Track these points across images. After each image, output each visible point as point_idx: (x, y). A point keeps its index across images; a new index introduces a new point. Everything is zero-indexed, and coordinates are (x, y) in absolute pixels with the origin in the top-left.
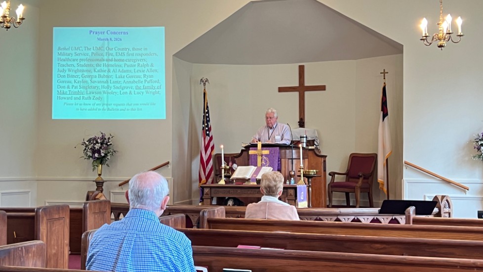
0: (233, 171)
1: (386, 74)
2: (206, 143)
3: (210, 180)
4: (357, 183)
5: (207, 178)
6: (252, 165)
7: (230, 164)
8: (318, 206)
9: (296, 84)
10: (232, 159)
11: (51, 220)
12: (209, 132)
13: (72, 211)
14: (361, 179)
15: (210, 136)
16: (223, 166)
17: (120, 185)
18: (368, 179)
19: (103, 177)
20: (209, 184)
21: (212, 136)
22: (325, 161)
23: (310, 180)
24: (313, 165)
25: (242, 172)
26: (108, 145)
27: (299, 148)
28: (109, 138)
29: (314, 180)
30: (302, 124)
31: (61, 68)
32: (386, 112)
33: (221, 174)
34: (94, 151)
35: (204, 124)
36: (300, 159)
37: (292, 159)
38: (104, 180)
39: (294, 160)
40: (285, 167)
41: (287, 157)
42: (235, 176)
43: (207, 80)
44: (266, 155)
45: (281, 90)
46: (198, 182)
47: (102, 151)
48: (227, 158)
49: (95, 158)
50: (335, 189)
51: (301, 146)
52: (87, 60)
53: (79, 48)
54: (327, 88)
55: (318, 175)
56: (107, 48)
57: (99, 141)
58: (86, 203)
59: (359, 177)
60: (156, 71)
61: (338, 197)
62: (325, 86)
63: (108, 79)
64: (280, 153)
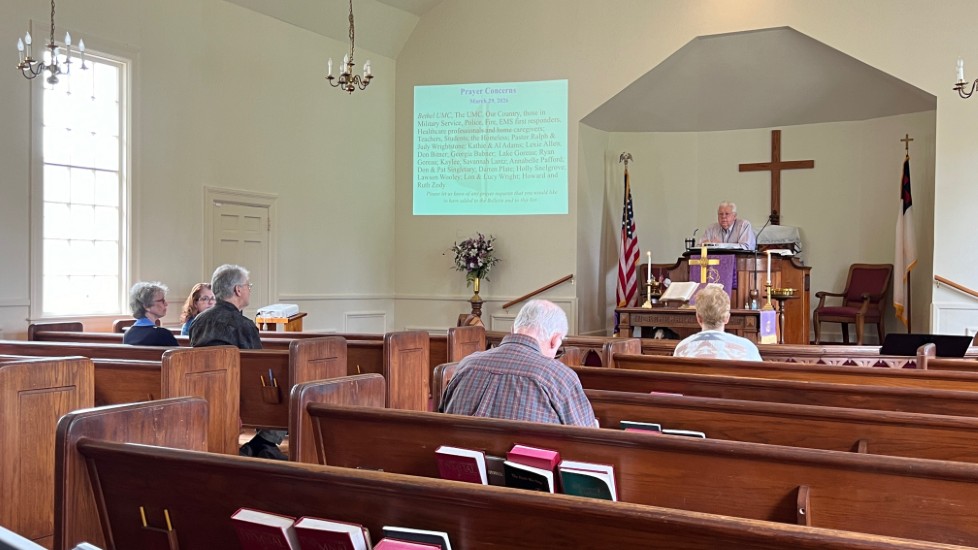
0: (664, 289)
1: (910, 143)
2: (628, 248)
3: (632, 302)
4: (860, 308)
5: (628, 299)
6: (693, 280)
7: (661, 278)
8: (796, 342)
9: (768, 159)
10: (663, 271)
11: (404, 351)
12: (632, 232)
13: (432, 340)
14: (866, 303)
15: (634, 237)
16: (649, 281)
17: (505, 307)
18: (877, 302)
19: (483, 296)
20: (631, 307)
21: (636, 238)
22: (807, 276)
23: (783, 304)
24: (789, 281)
25: (677, 290)
26: (488, 251)
27: (766, 256)
28: (489, 242)
29: (791, 303)
30: (775, 219)
31: (423, 144)
32: (908, 201)
33: (647, 294)
34: (469, 259)
35: (624, 220)
36: (766, 271)
37: (755, 272)
38: (483, 299)
39: (758, 275)
40: (745, 285)
41: (748, 269)
42: (666, 296)
43: (630, 157)
44: (715, 267)
45: (743, 168)
46: (615, 307)
47: (479, 260)
48: (656, 270)
49: (470, 269)
50: (825, 318)
51: (769, 252)
52: (460, 131)
53: (447, 115)
54: (816, 164)
55: (796, 296)
56: (488, 113)
57: (476, 245)
58: (451, 330)
59: (862, 300)
60: (558, 144)
61: (830, 329)
62: (812, 162)
63: (489, 158)
64: (736, 263)
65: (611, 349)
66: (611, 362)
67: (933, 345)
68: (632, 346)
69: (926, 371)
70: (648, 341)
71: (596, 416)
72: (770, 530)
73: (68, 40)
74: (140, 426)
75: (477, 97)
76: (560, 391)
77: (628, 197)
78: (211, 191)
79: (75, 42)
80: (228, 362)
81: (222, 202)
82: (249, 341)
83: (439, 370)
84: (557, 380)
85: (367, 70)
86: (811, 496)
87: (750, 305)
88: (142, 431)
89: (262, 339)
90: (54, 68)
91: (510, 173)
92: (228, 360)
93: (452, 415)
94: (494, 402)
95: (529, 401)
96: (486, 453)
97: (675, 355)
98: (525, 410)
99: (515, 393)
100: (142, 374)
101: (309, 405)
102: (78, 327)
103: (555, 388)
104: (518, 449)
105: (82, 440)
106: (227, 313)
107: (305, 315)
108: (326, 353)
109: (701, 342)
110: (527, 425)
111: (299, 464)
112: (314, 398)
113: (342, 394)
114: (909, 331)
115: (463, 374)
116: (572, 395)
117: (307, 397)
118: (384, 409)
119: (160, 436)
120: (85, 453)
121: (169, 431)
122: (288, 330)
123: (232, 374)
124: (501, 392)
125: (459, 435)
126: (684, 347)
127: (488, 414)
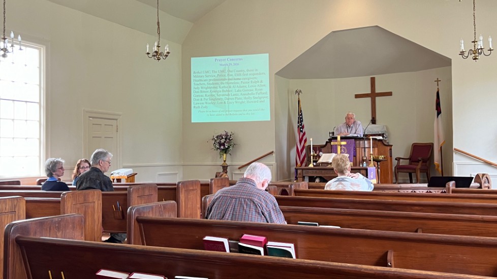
0: (319, 157)
1: (439, 82)
2: (301, 137)
3: (304, 164)
4: (417, 165)
5: (302, 163)
6: (333, 153)
7: (318, 152)
8: (386, 182)
9: (369, 92)
10: (319, 149)
11: (187, 191)
12: (303, 129)
13: (202, 185)
14: (420, 162)
15: (304, 132)
16: (312, 153)
17: (239, 168)
18: (426, 162)
19: (228, 163)
20: (303, 167)
22: (391, 149)
23: (379, 164)
24: (382, 152)
25: (325, 158)
26: (230, 140)
27: (370, 139)
28: (231, 135)
29: (383, 163)
30: (374, 121)
31: (196, 86)
32: (439, 111)
33: (311, 160)
34: (220, 144)
35: (298, 123)
36: (370, 147)
37: (365, 148)
38: (228, 165)
39: (366, 149)
40: (360, 154)
41: (361, 146)
42: (320, 161)
43: (300, 91)
44: (344, 145)
45: (357, 96)
46: (295, 167)
47: (226, 144)
48: (315, 148)
49: (221, 149)
50: (401, 170)
51: (371, 137)
52: (214, 80)
53: (208, 72)
54: (393, 94)
55: (385, 160)
56: (229, 71)
57: (224, 137)
58: (212, 180)
59: (418, 161)
60: (264, 85)
61: (403, 176)
62: (391, 92)
63: (230, 93)
64: (355, 143)
65: (293, 187)
66: (293, 193)
67: (454, 182)
68: (304, 185)
69: (451, 194)
70: (312, 184)
71: (286, 220)
72: (372, 270)
73: (12, 35)
74: (48, 229)
75: (223, 63)
76: (266, 206)
77: (300, 111)
78: (87, 112)
79: (16, 37)
80: (96, 198)
81: (93, 118)
82: (107, 188)
83: (205, 199)
84: (265, 201)
85: (167, 49)
86: (394, 256)
87: (363, 165)
88: (50, 232)
89: (114, 187)
90: (5, 50)
91: (241, 101)
92: (95, 197)
93: (212, 220)
94: (233, 212)
95: (251, 211)
96: (229, 239)
97: (325, 189)
98: (249, 216)
99: (244, 207)
100: (51, 205)
101: (137, 217)
102: (18, 183)
103: (264, 204)
104: (245, 236)
105: (18, 236)
106: (96, 173)
107: (136, 174)
108: (147, 193)
109: (338, 182)
110: (250, 224)
111: (132, 246)
112: (140, 214)
113: (154, 211)
114: (442, 175)
115: (217, 199)
116: (273, 208)
117: (136, 213)
118: (176, 218)
119: (59, 234)
120: (20, 243)
121: (64, 232)
122: (127, 182)
123: (98, 204)
124: (236, 207)
125: (215, 231)
126: (330, 185)
127: (230, 218)
